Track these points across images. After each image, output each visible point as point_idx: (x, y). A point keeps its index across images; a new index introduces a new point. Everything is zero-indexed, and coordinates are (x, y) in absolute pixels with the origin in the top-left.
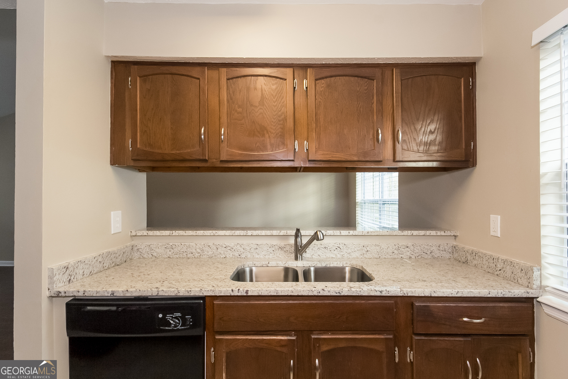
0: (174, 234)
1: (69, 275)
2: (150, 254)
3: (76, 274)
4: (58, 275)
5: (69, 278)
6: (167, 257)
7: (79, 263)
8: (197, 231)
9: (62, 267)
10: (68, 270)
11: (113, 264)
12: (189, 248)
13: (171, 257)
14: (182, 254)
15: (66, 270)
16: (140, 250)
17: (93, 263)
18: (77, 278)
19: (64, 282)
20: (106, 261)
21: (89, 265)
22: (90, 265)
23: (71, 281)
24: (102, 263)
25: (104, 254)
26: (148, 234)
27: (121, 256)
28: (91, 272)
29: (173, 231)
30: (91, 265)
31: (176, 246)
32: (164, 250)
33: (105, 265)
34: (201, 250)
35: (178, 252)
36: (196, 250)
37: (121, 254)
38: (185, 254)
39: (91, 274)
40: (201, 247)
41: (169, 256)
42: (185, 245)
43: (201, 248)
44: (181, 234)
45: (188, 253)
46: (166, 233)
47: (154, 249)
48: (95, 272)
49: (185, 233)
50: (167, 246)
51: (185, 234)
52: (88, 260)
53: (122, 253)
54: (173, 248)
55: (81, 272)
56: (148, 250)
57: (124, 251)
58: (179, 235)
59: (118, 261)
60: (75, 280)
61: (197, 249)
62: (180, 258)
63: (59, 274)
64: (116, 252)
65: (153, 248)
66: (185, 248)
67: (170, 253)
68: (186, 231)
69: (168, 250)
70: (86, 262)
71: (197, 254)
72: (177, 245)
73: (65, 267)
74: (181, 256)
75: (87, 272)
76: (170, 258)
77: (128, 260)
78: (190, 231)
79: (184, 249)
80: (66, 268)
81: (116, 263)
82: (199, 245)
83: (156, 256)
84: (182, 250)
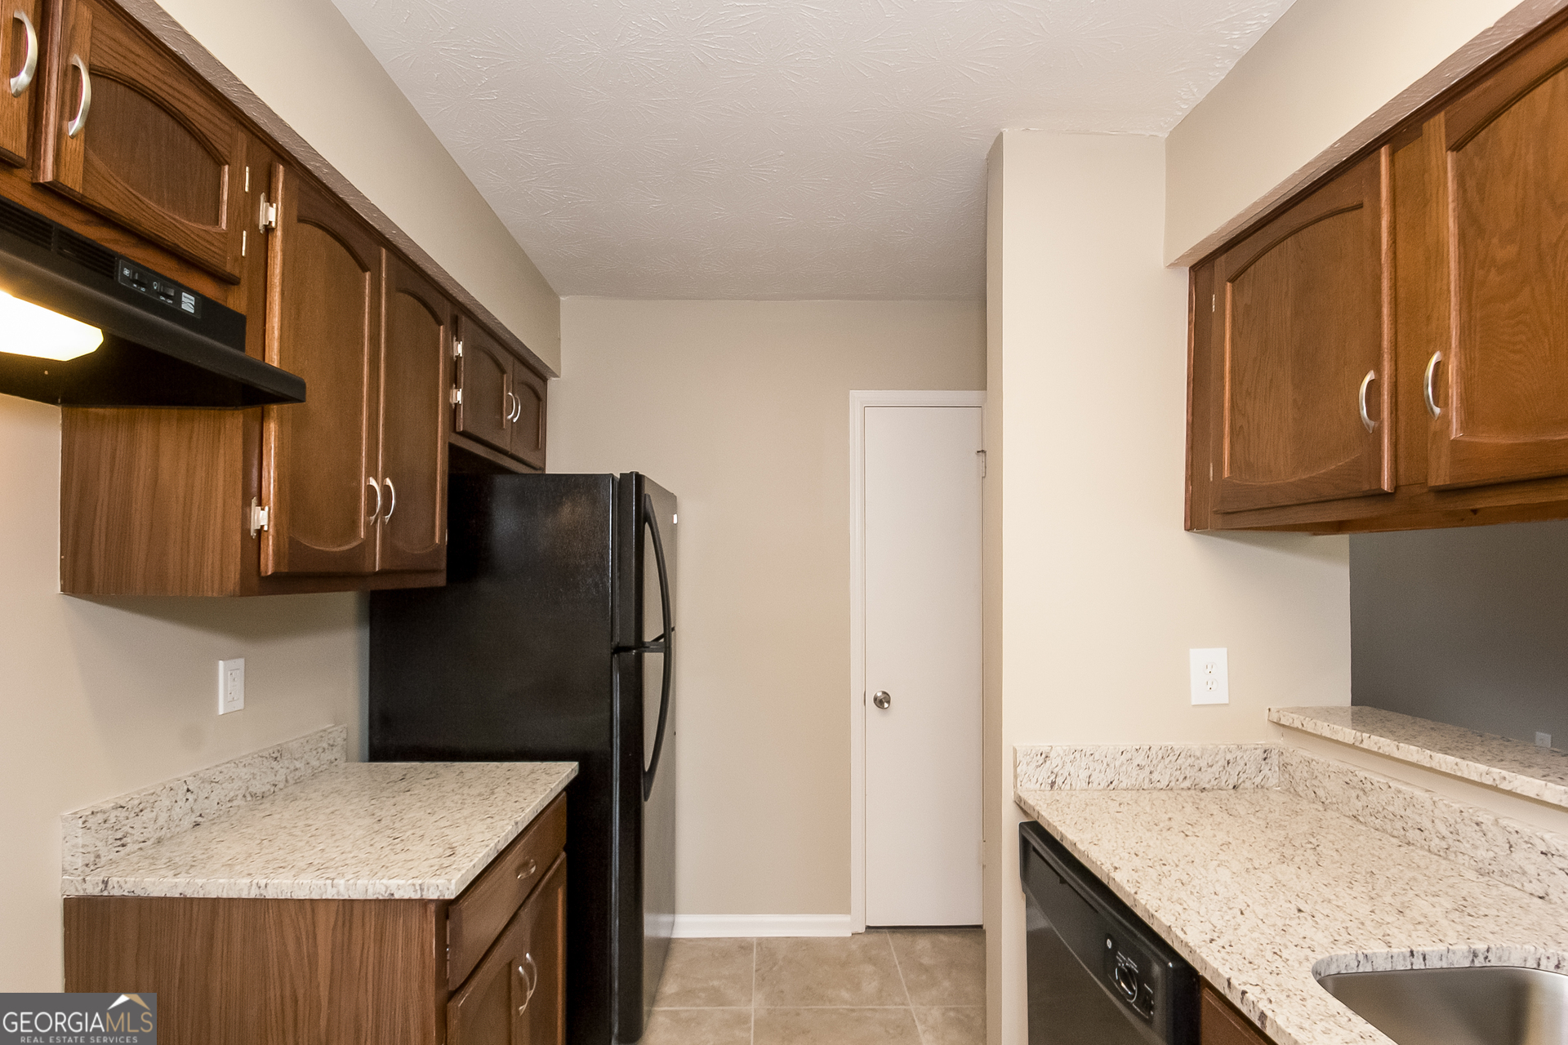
0: (1365, 746)
1: (1052, 772)
2: (1311, 789)
3: (1069, 775)
4: (1025, 765)
5: (1051, 779)
6: (1351, 814)
7: (1077, 755)
8: (1433, 754)
9: (1034, 752)
10: (1048, 762)
11: (1187, 784)
12: (1411, 807)
13: (1361, 819)
14: (1390, 820)
15: (1043, 761)
16: (1289, 767)
17: (1118, 763)
18: (1071, 785)
19: (1040, 782)
20: (1159, 768)
21: (1105, 764)
22: (1108, 765)
23: (1056, 786)
24: (1147, 769)
25: (1153, 751)
26: (1303, 725)
27: (1216, 768)
28: (1111, 783)
29: (1364, 734)
30: (1112, 765)
31: (1373, 787)
32: (1344, 789)
33: (1155, 776)
34: (1451, 830)
35: (1381, 810)
36: (1433, 822)
37: (1217, 762)
38: (1399, 824)
39: (1112, 787)
40: (1449, 819)
41: (1355, 813)
42: (1400, 792)
43: (1452, 821)
44: (1385, 750)
45: (1410, 825)
46: (1344, 733)
47: (1320, 777)
48: (1123, 785)
49: (1395, 748)
50: (1351, 778)
51: (1397, 754)
52: (1104, 754)
53: (1222, 762)
54: (1366, 790)
55: (1084, 775)
56: (1305, 774)
57: (1229, 757)
58: (1381, 751)
59: (1205, 779)
60: (1068, 787)
61: (1436, 821)
62: (1384, 831)
63: (1028, 764)
64: (1198, 754)
65: (1316, 773)
66: (1399, 802)
67: (1359, 805)
68: (1401, 745)
69: (1354, 794)
70: (1097, 756)
71: (1437, 841)
72: (1376, 785)
73: (1041, 754)
74: (1388, 827)
75: (1100, 779)
76: (1358, 820)
77: (1248, 784)
78: (1412, 747)
79: (1397, 807)
80: (1044, 756)
81: (1196, 782)
82: (1444, 809)
83: (1324, 799)
84: (1391, 808)
